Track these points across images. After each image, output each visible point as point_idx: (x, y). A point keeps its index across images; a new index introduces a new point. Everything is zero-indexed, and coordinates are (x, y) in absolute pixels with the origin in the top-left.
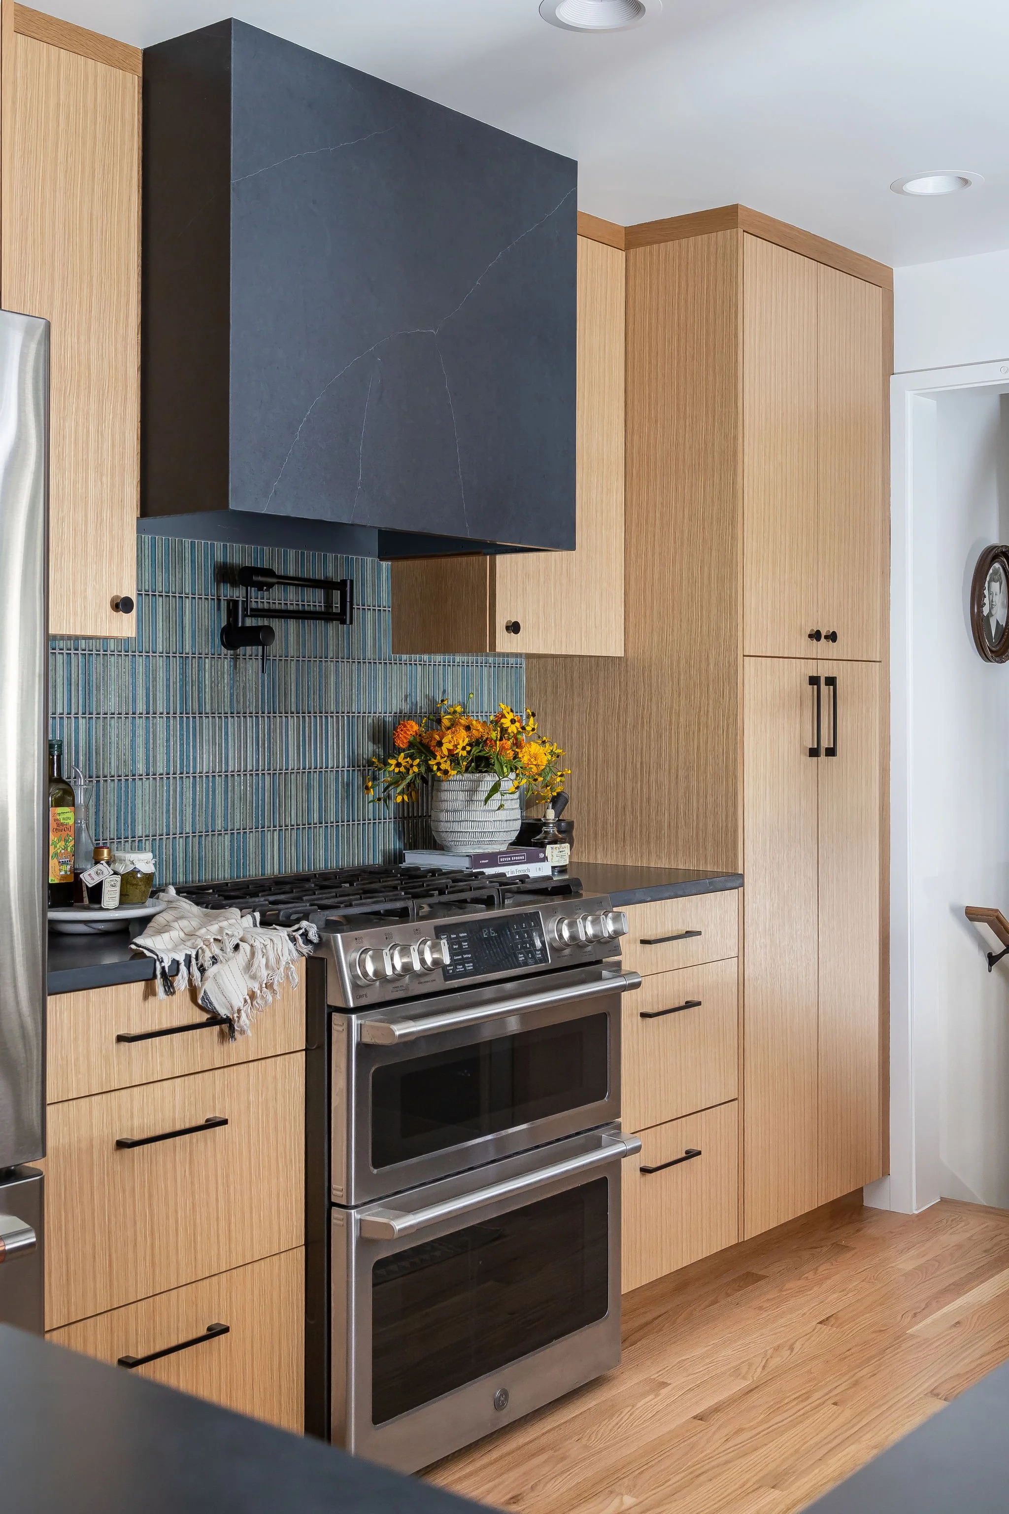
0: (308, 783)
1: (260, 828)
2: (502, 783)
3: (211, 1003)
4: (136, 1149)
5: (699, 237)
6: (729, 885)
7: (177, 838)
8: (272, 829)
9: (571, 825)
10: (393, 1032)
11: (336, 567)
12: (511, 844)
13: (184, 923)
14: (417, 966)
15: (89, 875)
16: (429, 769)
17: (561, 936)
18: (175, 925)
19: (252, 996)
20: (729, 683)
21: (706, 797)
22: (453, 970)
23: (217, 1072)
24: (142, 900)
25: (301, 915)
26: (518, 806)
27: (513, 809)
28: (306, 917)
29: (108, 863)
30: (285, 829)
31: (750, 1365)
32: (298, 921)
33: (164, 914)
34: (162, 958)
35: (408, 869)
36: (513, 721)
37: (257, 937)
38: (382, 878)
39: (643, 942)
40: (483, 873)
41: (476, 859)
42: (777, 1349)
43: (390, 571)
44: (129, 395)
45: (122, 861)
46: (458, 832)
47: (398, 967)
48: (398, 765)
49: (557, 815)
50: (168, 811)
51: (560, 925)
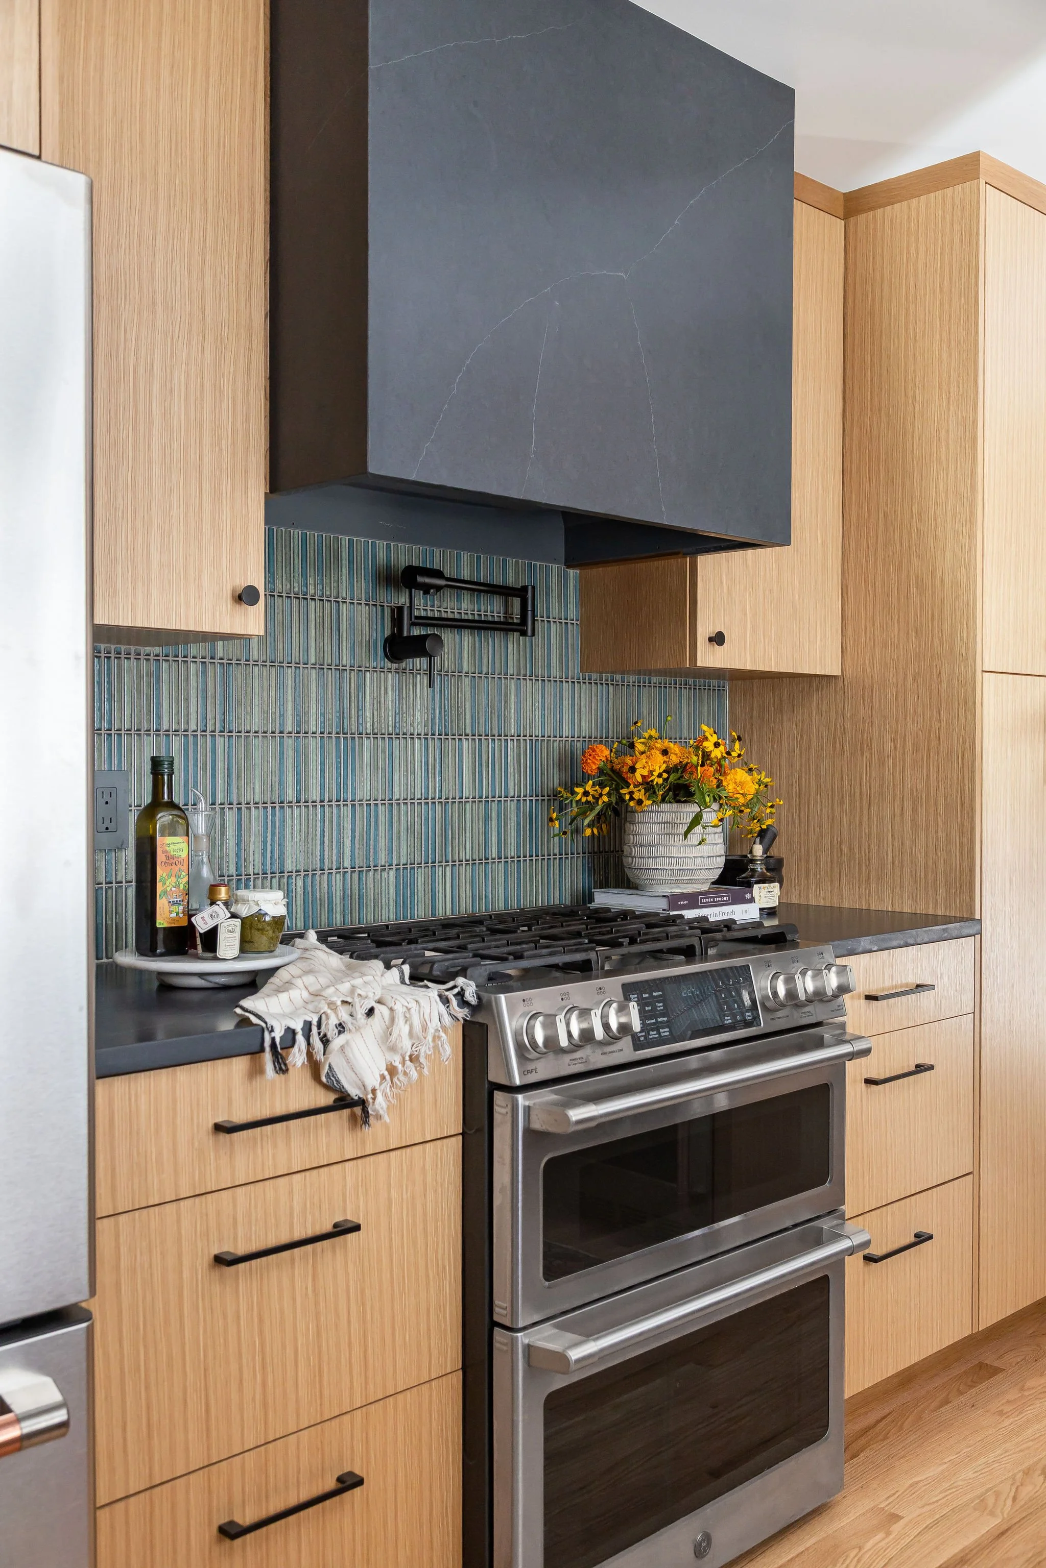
0: (485, 814)
1: (431, 864)
2: (704, 815)
3: (338, 1082)
4: (241, 1266)
5: (932, 195)
6: (966, 931)
7: (334, 873)
8: (444, 864)
9: (780, 862)
10: (567, 1118)
11: (517, 573)
12: (713, 883)
13: (309, 979)
14: (599, 1034)
15: (203, 918)
16: (621, 799)
17: (775, 994)
18: (298, 982)
19: (392, 1070)
20: (966, 703)
21: (937, 832)
22: (645, 1037)
23: (347, 1164)
24: (269, 948)
25: (459, 968)
26: (721, 841)
27: (716, 844)
28: (463, 972)
29: (226, 904)
30: (459, 865)
31: (997, 1495)
32: (453, 976)
33: (290, 968)
34: (272, 1027)
35: (597, 911)
36: (717, 745)
37: (399, 998)
38: (567, 921)
39: (869, 998)
40: (681, 916)
41: (674, 901)
42: (1027, 1472)
43: (578, 579)
44: (254, 345)
45: (245, 901)
46: (653, 869)
47: (576, 1033)
48: (586, 793)
49: (765, 851)
50: (323, 843)
51: (774, 981)
